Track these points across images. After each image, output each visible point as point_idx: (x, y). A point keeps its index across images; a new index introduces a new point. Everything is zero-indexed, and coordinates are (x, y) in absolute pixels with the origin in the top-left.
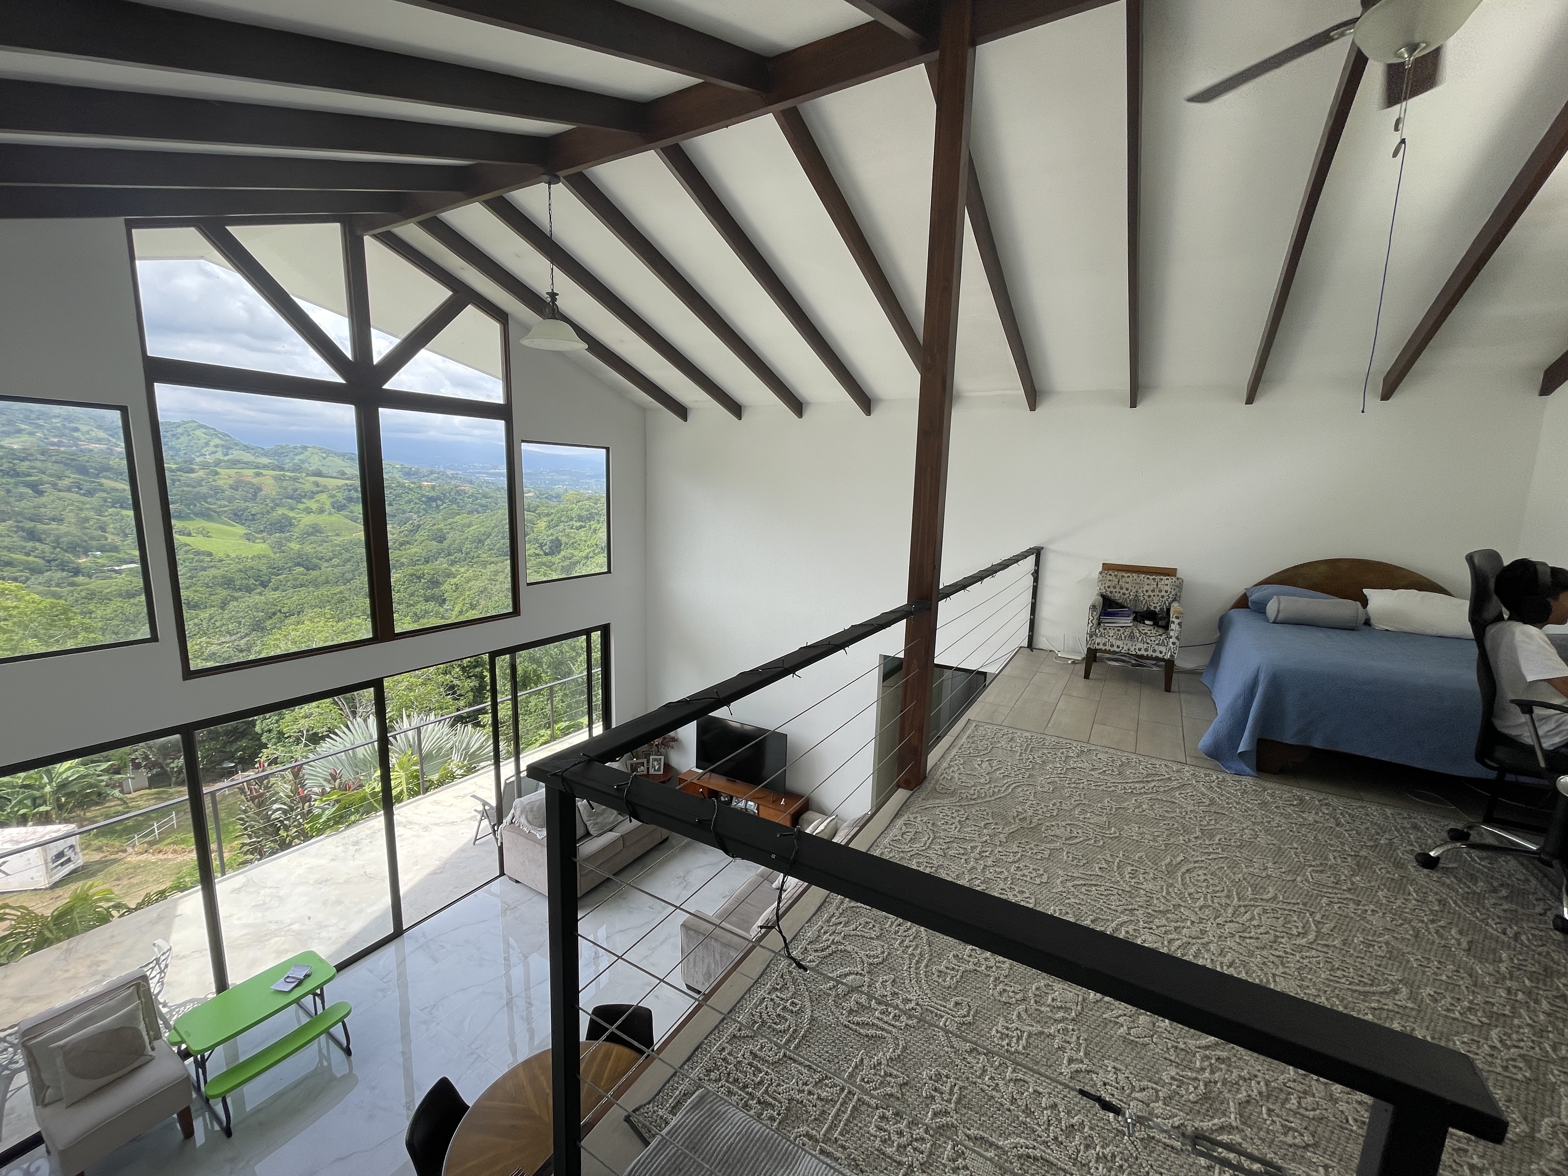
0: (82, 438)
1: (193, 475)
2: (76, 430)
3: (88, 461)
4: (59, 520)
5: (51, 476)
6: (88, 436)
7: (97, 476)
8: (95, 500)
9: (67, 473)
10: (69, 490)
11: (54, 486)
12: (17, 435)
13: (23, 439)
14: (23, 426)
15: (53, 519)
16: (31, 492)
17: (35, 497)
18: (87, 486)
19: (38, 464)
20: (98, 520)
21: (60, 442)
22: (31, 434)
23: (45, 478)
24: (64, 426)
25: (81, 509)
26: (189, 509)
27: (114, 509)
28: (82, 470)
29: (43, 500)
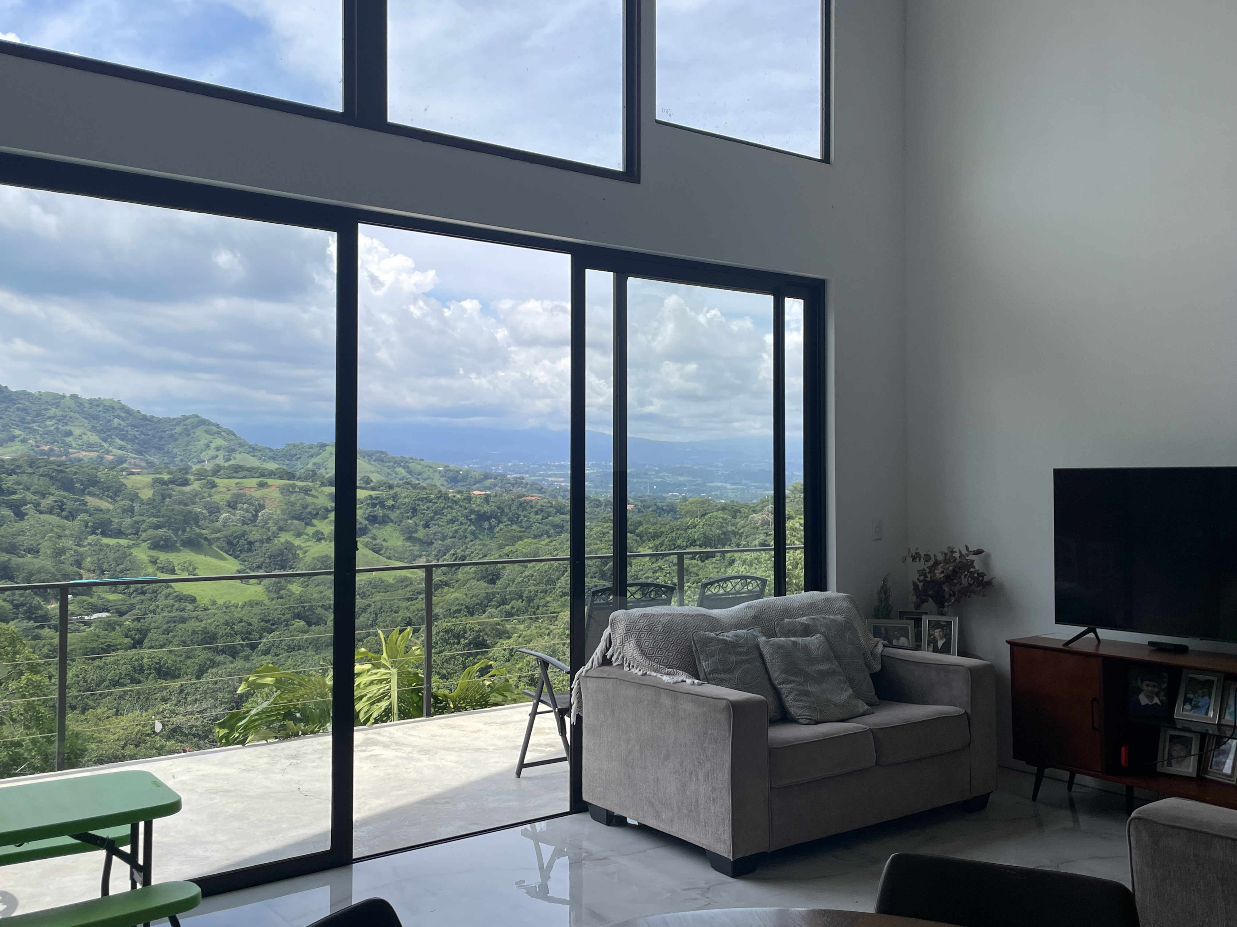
0: (74, 444)
1: (187, 489)
2: (69, 434)
3: (75, 473)
4: (34, 551)
5: (34, 493)
6: (80, 442)
7: (83, 492)
8: (75, 525)
9: (52, 490)
10: (51, 512)
11: (37, 505)
12: (10, 443)
13: (14, 448)
14: (17, 432)
15: (29, 551)
16: (12, 514)
17: (16, 522)
18: (70, 505)
19: (25, 478)
20: (75, 551)
21: (51, 450)
22: (24, 441)
23: (29, 496)
24: (58, 428)
25: (60, 537)
26: (176, 535)
27: (93, 537)
28: (68, 486)
29: (23, 524)
